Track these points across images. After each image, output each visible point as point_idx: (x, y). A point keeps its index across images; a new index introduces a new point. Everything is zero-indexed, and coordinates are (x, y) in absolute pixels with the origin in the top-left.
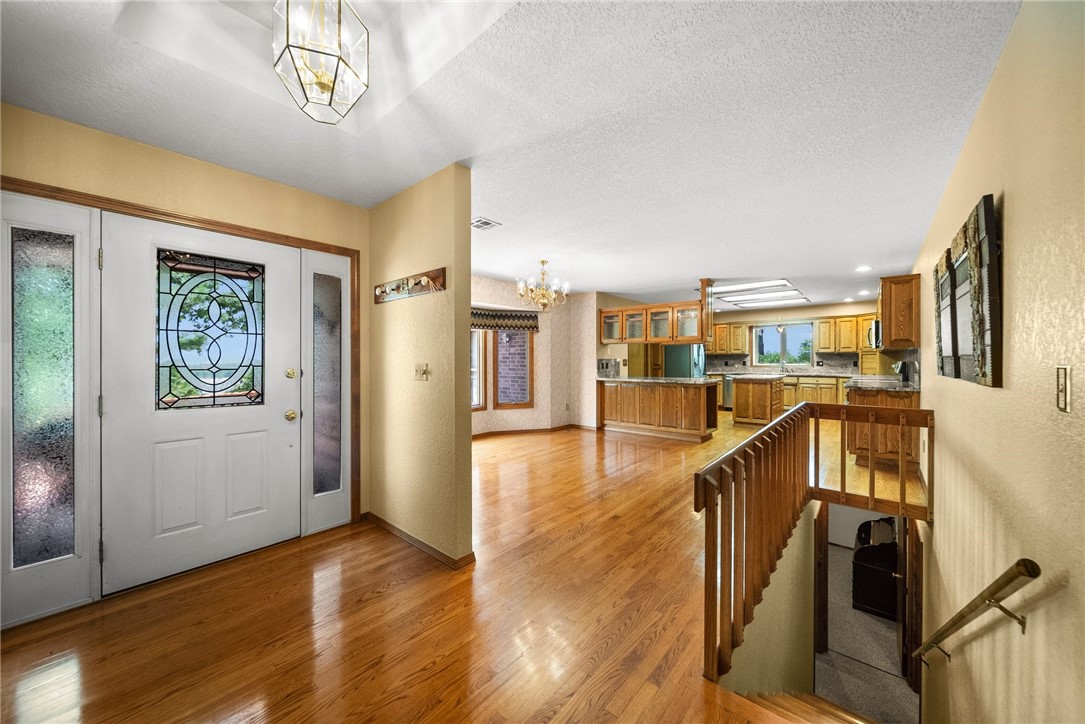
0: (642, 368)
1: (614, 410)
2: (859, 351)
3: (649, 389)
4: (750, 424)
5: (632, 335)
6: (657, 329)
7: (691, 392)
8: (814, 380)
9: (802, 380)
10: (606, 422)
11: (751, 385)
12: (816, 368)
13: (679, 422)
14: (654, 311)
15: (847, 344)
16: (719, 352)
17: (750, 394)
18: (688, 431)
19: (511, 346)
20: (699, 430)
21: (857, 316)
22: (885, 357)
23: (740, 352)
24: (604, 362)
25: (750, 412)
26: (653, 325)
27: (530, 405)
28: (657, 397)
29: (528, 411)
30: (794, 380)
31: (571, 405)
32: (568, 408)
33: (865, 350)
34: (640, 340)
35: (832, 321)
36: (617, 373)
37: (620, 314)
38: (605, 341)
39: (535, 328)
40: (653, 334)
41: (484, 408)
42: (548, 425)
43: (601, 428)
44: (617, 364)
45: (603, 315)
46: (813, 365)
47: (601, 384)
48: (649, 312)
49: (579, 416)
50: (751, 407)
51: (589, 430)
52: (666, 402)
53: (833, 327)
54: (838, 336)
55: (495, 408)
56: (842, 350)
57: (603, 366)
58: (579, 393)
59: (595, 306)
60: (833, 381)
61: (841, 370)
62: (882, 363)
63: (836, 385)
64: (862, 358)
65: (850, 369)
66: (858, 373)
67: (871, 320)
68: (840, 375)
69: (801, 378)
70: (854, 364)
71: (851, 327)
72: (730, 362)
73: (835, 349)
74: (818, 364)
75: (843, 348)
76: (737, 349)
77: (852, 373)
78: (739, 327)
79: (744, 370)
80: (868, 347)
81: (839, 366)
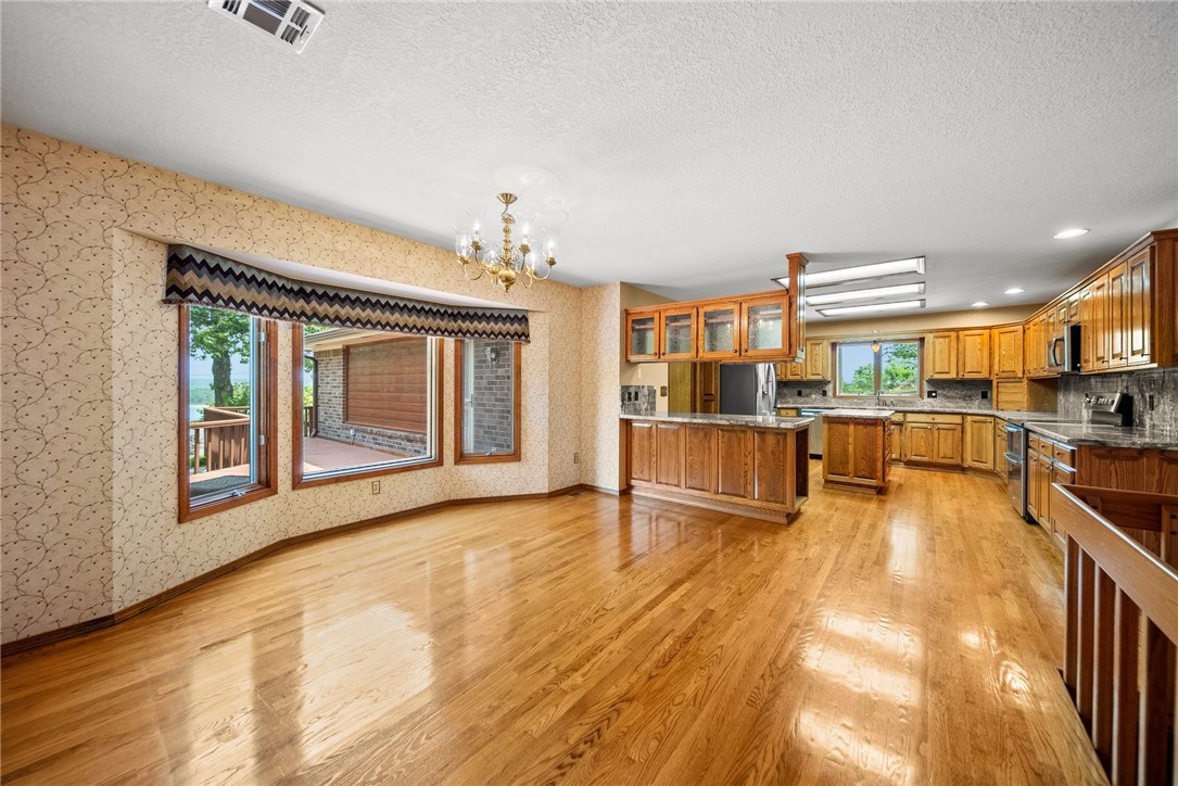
0: (688, 398)
1: (647, 465)
2: (993, 378)
3: (701, 434)
4: (850, 484)
5: (675, 348)
6: (713, 337)
7: (771, 440)
8: (928, 418)
9: (910, 417)
10: (633, 482)
11: (852, 427)
12: (926, 399)
13: (749, 488)
14: (709, 309)
15: (975, 368)
17: (850, 440)
18: (764, 504)
19: (499, 366)
20: (783, 503)
21: (991, 328)
22: (1036, 385)
23: (820, 377)
24: (632, 391)
26: (707, 334)
27: (516, 456)
28: (714, 446)
29: (512, 466)
30: (898, 418)
31: (582, 456)
32: (576, 459)
33: (1004, 375)
34: (685, 355)
35: (953, 334)
36: (652, 407)
37: (656, 316)
38: (633, 358)
39: (524, 336)
40: (707, 347)
41: (439, 462)
42: (543, 487)
43: (626, 492)
44: (652, 392)
45: (631, 318)
46: (921, 396)
47: (626, 424)
48: (701, 311)
49: (594, 471)
50: (851, 459)
51: (609, 495)
52: (729, 456)
53: (954, 344)
54: (961, 360)
55: (457, 462)
56: (967, 376)
57: (629, 396)
58: (594, 437)
59: (618, 305)
60: (958, 419)
61: (964, 404)
62: (1032, 394)
63: (962, 425)
64: (998, 387)
65: (977, 402)
66: (991, 408)
67: (1013, 334)
68: (964, 411)
69: (908, 415)
70: (984, 396)
71: (982, 344)
72: (804, 391)
73: (957, 374)
74: (930, 395)
75: (969, 372)
76: (816, 374)
77: (981, 407)
78: (819, 344)
79: (825, 402)
80: (1008, 372)
81: (960, 398)
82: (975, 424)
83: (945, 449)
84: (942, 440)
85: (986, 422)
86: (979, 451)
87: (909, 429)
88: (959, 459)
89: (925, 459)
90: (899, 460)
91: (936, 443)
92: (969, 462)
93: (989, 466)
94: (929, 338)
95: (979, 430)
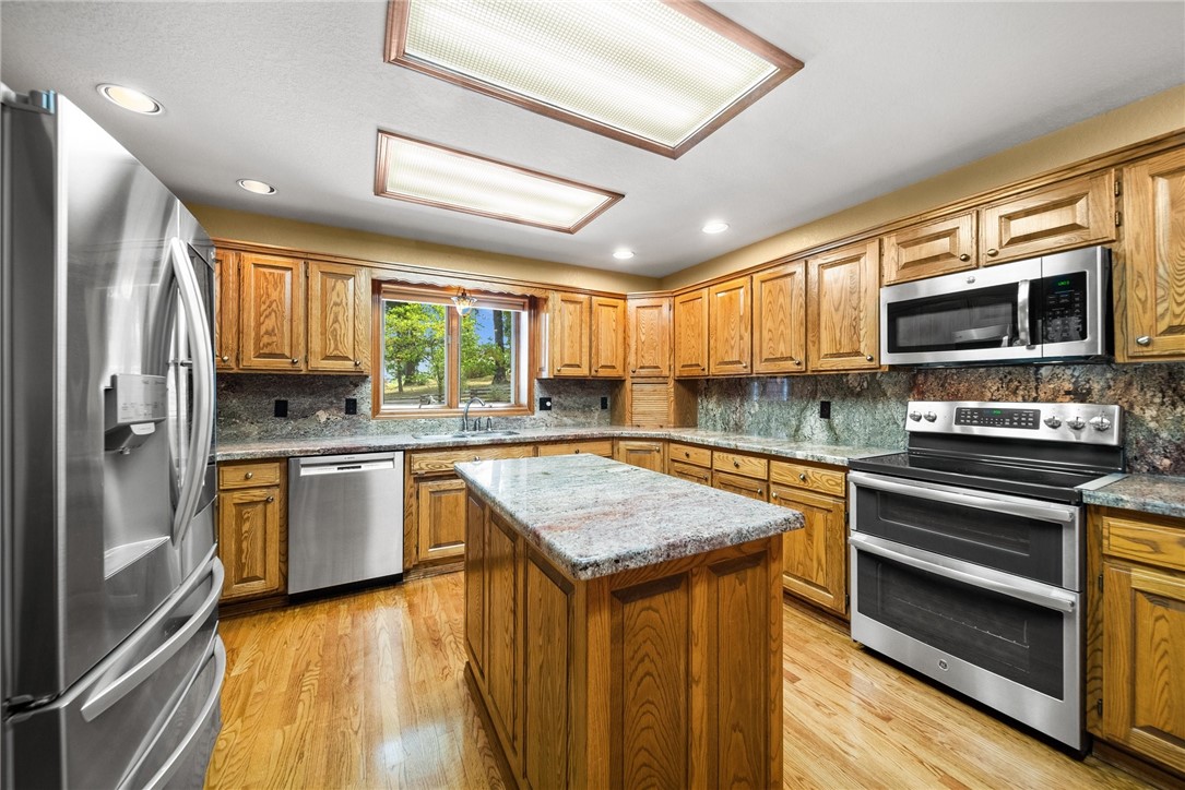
2: (627, 376)
12: (539, 414)
15: (607, 359)
21: (624, 298)
22: (680, 388)
23: (348, 366)
33: (644, 372)
35: (585, 299)
46: (531, 409)
53: (586, 316)
54: (594, 344)
56: (601, 373)
61: (581, 419)
62: (678, 401)
64: (632, 390)
71: (616, 321)
72: (294, 403)
73: (589, 370)
74: (543, 407)
75: (603, 367)
76: (336, 358)
77: (600, 425)
78: (348, 277)
79: (354, 429)
80: (648, 367)
81: (578, 409)
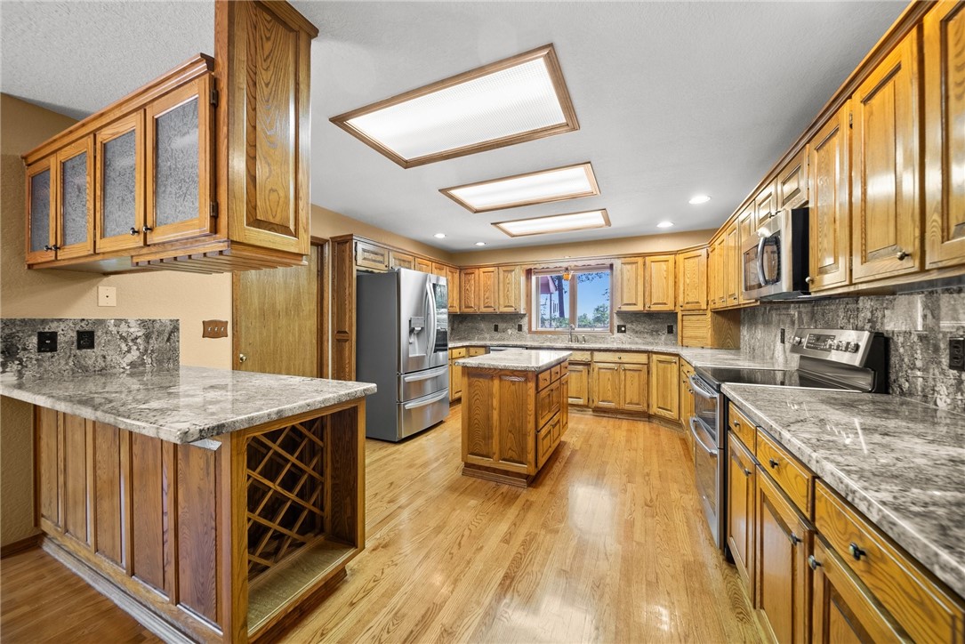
2: (678, 310)
4: (495, 470)
8: (615, 357)
9: (598, 356)
11: (496, 382)
12: (617, 335)
15: (661, 299)
16: (484, 310)
17: (495, 403)
21: (675, 253)
22: (719, 318)
23: (511, 310)
24: (62, 329)
25: (495, 447)
30: (585, 357)
33: (688, 307)
35: (640, 260)
46: (612, 331)
50: (496, 433)
53: (641, 271)
54: (648, 289)
56: (654, 308)
60: (643, 358)
61: (650, 339)
62: (717, 330)
63: (648, 365)
64: (682, 320)
65: (663, 337)
66: (675, 344)
67: (696, 259)
68: (650, 348)
69: (596, 353)
70: (670, 330)
71: (667, 271)
72: (501, 326)
73: (644, 306)
74: (619, 330)
75: (655, 304)
76: (509, 306)
77: (666, 344)
78: (512, 271)
79: (521, 338)
80: (692, 303)
81: (647, 333)
82: (660, 364)
83: (631, 395)
84: (628, 382)
85: (670, 363)
86: (664, 397)
87: (596, 370)
88: (645, 405)
89: (612, 405)
90: (587, 407)
91: (622, 386)
92: (654, 410)
93: (673, 415)
94: (617, 264)
95: (664, 370)
